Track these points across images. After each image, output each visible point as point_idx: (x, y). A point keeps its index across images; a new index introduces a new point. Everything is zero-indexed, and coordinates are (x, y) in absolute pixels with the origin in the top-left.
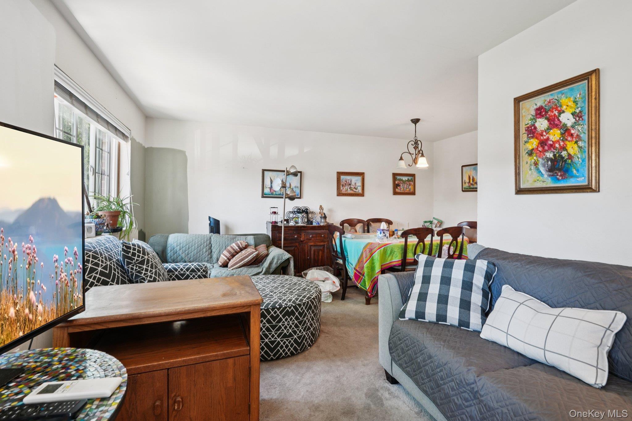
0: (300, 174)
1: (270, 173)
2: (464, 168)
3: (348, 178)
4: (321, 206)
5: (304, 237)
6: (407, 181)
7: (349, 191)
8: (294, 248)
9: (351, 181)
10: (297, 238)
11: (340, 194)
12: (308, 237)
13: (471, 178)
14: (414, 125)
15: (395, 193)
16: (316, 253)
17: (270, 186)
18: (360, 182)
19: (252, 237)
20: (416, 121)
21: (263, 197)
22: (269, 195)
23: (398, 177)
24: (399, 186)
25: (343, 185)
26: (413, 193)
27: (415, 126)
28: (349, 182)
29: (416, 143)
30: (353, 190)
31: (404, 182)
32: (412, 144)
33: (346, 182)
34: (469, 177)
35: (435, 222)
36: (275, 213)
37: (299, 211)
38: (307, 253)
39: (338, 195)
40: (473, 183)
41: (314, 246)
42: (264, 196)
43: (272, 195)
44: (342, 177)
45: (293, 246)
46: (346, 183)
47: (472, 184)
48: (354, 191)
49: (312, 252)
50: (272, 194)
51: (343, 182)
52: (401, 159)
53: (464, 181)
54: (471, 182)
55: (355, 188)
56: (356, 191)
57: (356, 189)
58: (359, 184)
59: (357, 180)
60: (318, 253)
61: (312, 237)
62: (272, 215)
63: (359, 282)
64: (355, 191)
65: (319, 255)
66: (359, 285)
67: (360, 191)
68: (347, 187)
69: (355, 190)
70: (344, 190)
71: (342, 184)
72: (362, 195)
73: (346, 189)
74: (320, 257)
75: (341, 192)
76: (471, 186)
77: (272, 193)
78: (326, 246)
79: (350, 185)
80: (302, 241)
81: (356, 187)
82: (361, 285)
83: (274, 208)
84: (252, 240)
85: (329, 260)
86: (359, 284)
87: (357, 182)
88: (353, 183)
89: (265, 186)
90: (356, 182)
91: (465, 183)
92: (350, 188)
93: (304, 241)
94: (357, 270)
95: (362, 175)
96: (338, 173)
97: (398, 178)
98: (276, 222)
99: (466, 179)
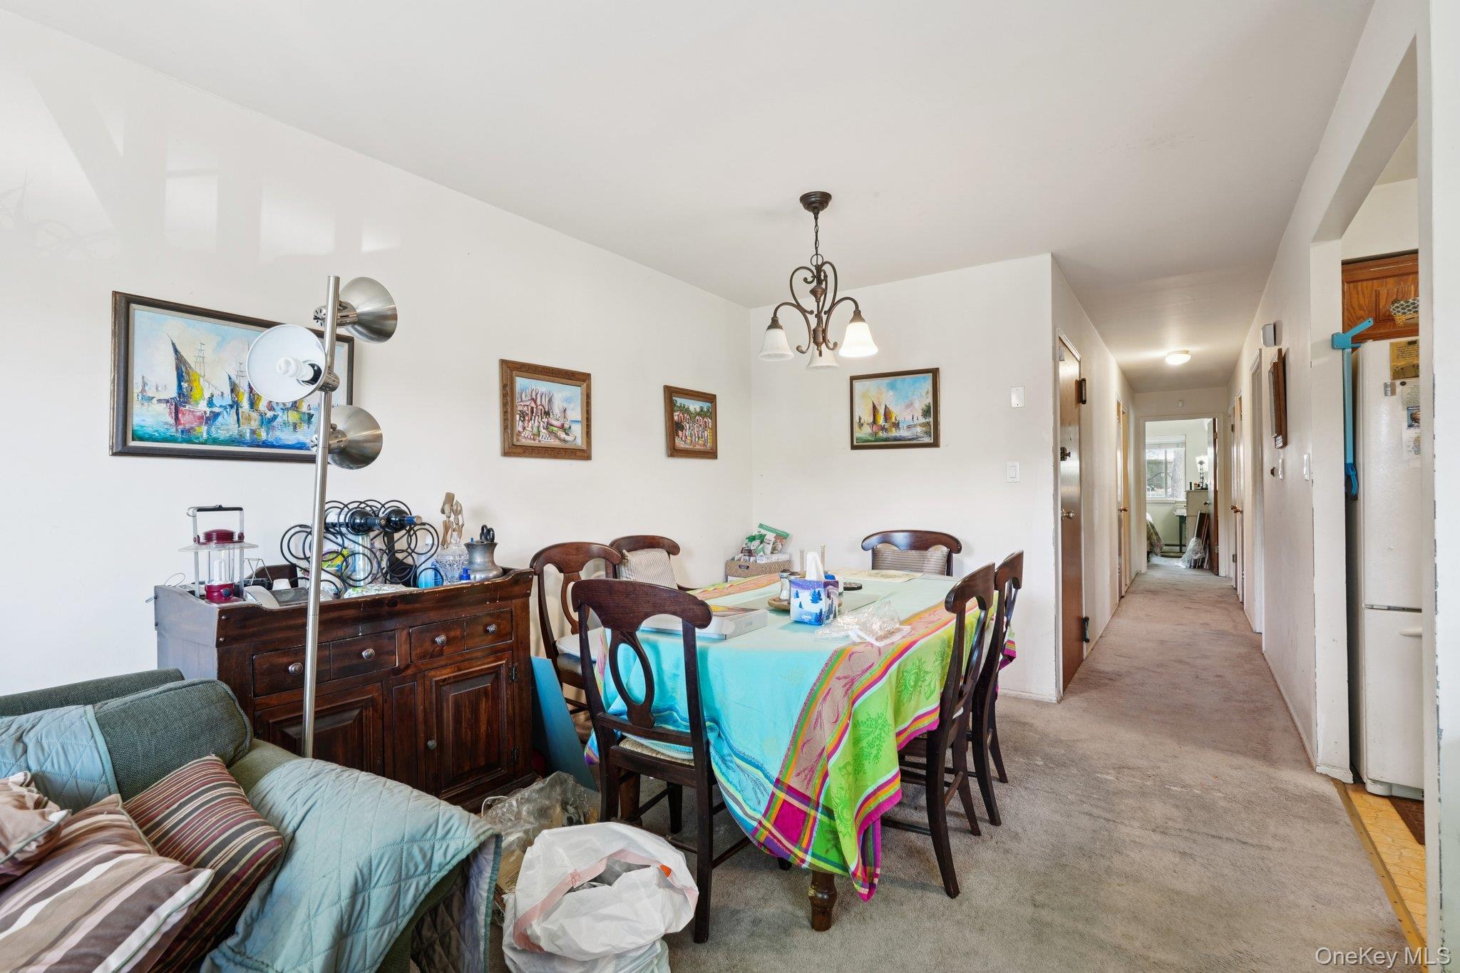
0: (346, 346)
1: (175, 322)
2: (857, 384)
3: (542, 386)
4: (450, 498)
5: (405, 647)
6: (698, 414)
7: (546, 440)
8: (356, 712)
9: (550, 401)
10: (373, 663)
11: (512, 449)
12: (428, 645)
13: (882, 411)
14: (811, 215)
15: (674, 451)
16: (466, 714)
17: (172, 392)
18: (579, 408)
19: (80, 716)
20: (816, 202)
21: (123, 450)
22: (172, 439)
23: (680, 401)
24: (682, 428)
25: (523, 415)
26: (711, 454)
27: (816, 218)
28: (545, 403)
29: (819, 275)
30: (557, 437)
31: (692, 416)
32: (805, 280)
33: (535, 403)
34: (874, 407)
35: (770, 536)
36: (225, 537)
37: (362, 522)
38: (426, 721)
39: (506, 453)
40: (887, 426)
41: (457, 681)
42: (132, 444)
43: (190, 442)
44: (521, 383)
45: (350, 707)
46: (533, 405)
47: (883, 428)
48: (560, 439)
49: (448, 715)
50: (188, 435)
51: (522, 404)
52: (775, 324)
53: (856, 419)
54: (881, 421)
55: (562, 427)
56: (567, 438)
57: (566, 431)
58: (576, 413)
59: (568, 400)
60: (475, 710)
61: (449, 641)
62: (204, 552)
63: (804, 845)
64: (564, 441)
65: (477, 720)
66: (809, 858)
67: (580, 442)
68: (535, 424)
69: (563, 435)
70: (527, 432)
71: (520, 408)
72: (583, 454)
73: (535, 430)
74: (483, 728)
75: (518, 440)
76: (882, 434)
77: (186, 431)
78: (503, 671)
79: (547, 414)
80: (397, 671)
81: (566, 426)
82: (814, 855)
83: (220, 508)
84: (84, 739)
85: (518, 732)
86: (806, 851)
87: (570, 407)
88: (557, 410)
89: (136, 387)
90: (565, 405)
91: (861, 425)
92: (547, 429)
93: (407, 667)
94: (791, 791)
95: (584, 381)
96: (504, 363)
97: (678, 404)
98: (234, 591)
99: (864, 413)
